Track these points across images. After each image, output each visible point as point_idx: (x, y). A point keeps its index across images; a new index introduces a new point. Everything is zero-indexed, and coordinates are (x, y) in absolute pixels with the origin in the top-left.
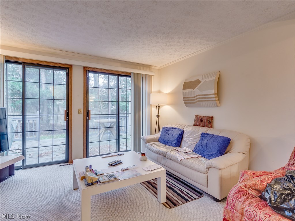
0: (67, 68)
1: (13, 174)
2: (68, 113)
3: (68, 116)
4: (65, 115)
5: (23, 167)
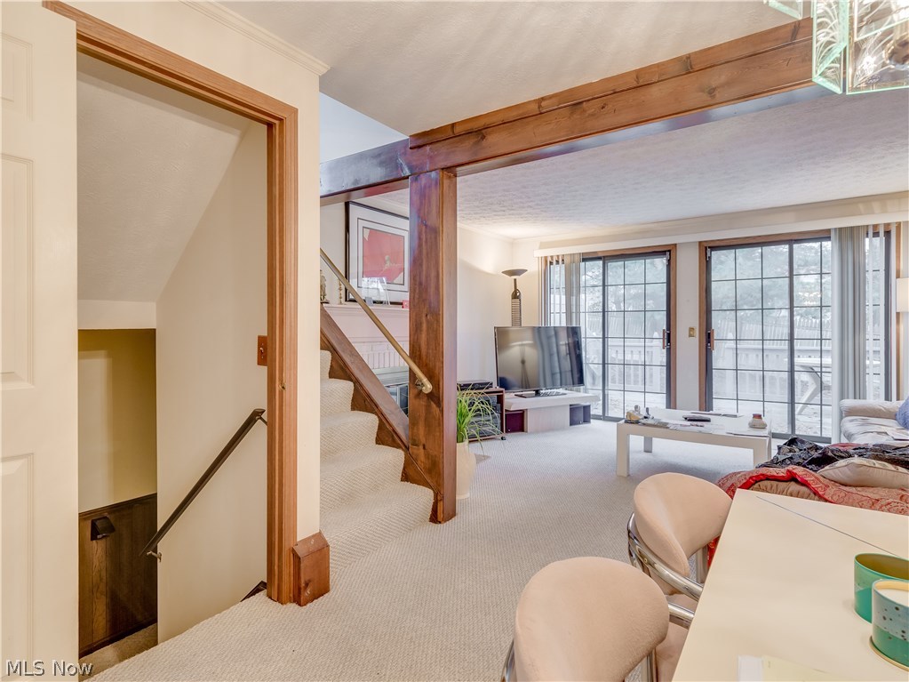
0: (667, 252)
1: (589, 422)
2: (669, 335)
3: (669, 341)
4: (663, 338)
5: (604, 417)
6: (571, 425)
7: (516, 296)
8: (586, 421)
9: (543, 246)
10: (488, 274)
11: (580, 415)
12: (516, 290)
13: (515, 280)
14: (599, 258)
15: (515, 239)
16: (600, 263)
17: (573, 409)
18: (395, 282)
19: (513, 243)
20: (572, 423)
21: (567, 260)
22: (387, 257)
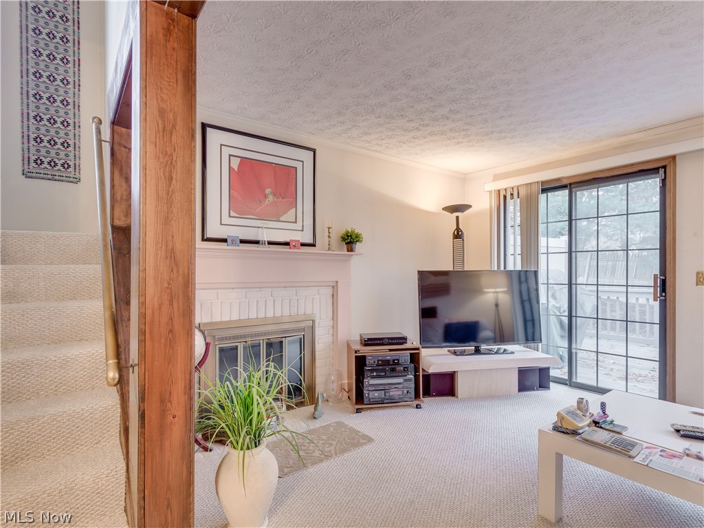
0: (661, 168)
1: (547, 387)
2: (664, 282)
3: (664, 289)
4: (655, 287)
5: (570, 383)
6: (520, 390)
7: (458, 235)
8: (543, 385)
9: (497, 177)
10: (427, 212)
11: (535, 379)
12: (458, 229)
13: (457, 217)
14: (564, 187)
15: (466, 174)
16: (566, 192)
17: (523, 373)
18: (281, 219)
19: (463, 179)
20: (522, 388)
21: (523, 192)
22: (268, 191)
